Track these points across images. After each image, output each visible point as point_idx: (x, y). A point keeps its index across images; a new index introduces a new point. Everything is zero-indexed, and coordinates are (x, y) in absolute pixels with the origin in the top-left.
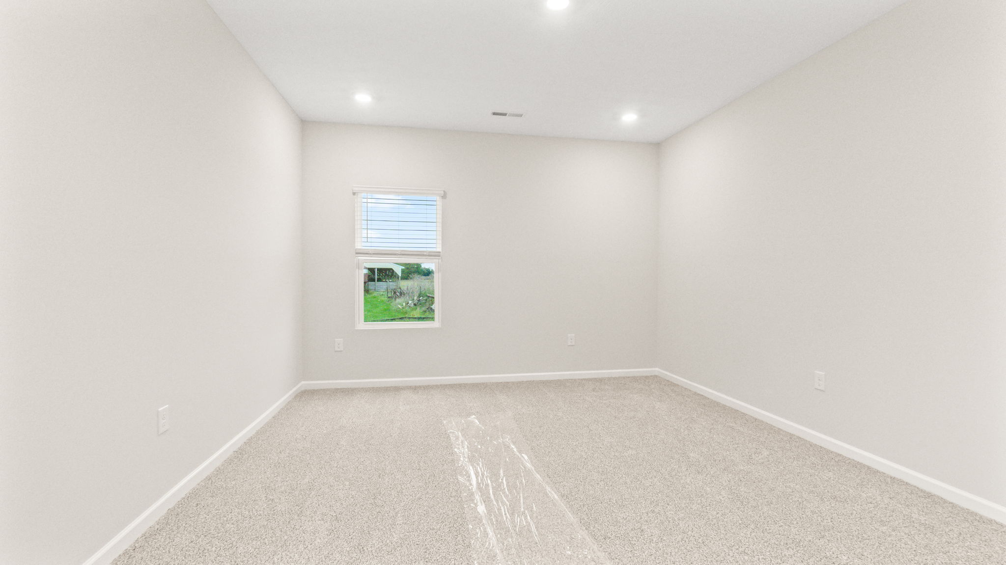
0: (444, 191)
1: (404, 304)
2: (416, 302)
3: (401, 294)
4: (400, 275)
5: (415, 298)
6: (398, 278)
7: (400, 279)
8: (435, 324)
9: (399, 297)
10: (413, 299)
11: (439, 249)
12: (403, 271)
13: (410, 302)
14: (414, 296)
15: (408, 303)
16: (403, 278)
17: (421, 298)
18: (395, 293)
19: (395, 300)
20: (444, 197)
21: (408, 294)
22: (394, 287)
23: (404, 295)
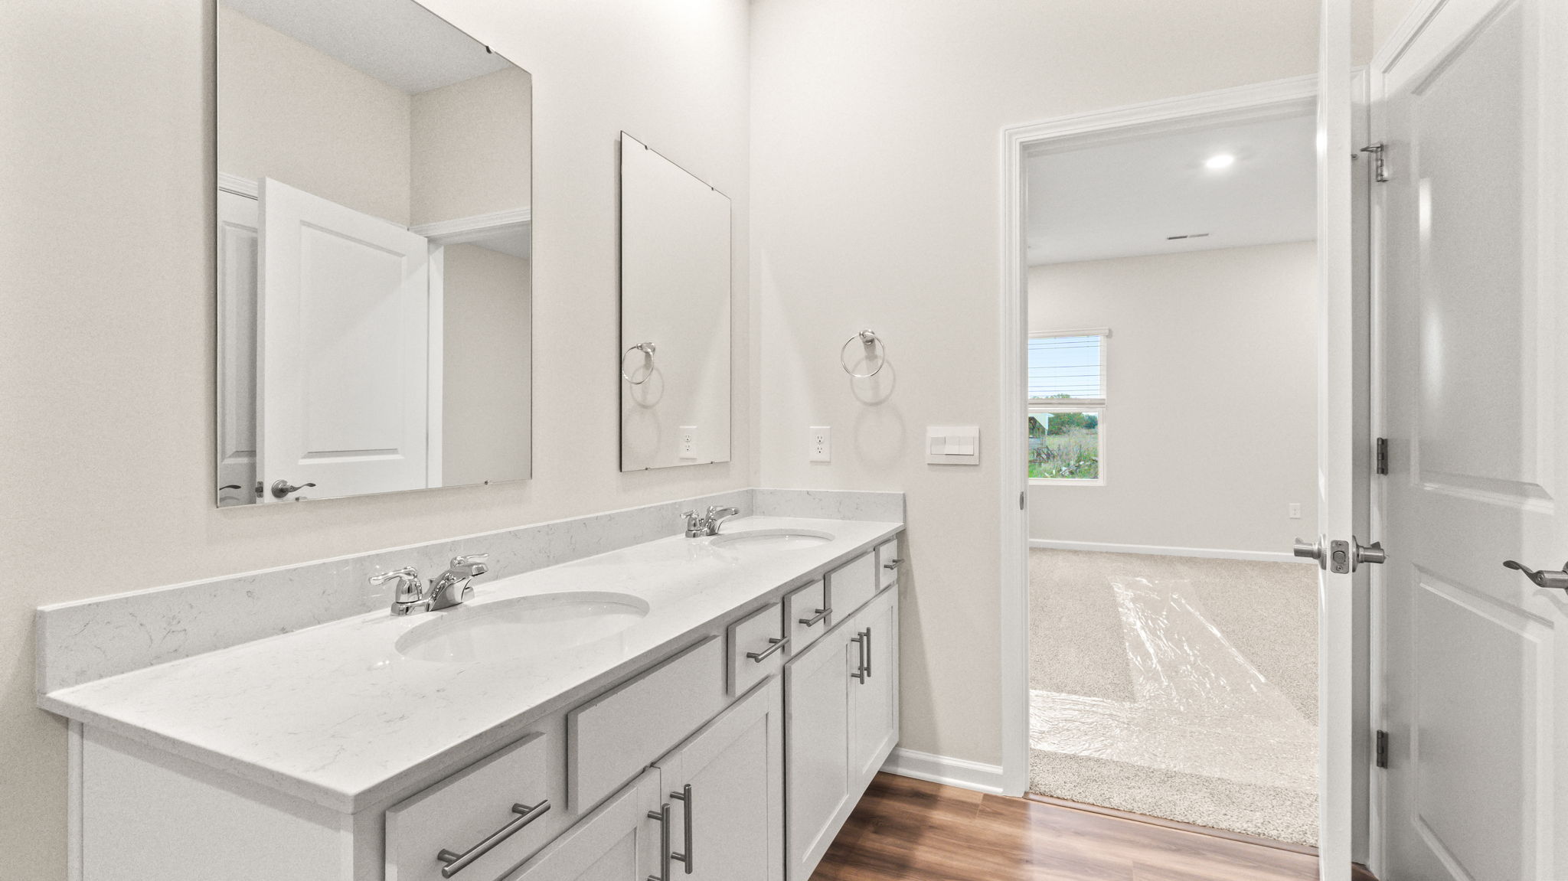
0: (1110, 330)
1: (1054, 472)
2: (1073, 468)
3: (1048, 456)
4: (1046, 426)
5: (1072, 463)
6: (1043, 432)
7: (1046, 433)
8: (1100, 482)
9: (1046, 462)
10: (1069, 465)
11: (1104, 397)
12: (1050, 420)
13: (1064, 469)
14: (1070, 460)
15: (1061, 470)
16: (1051, 433)
17: (1081, 463)
18: (1039, 454)
19: (1040, 465)
20: (1109, 335)
21: (1061, 456)
22: (1036, 447)
23: (1054, 457)
